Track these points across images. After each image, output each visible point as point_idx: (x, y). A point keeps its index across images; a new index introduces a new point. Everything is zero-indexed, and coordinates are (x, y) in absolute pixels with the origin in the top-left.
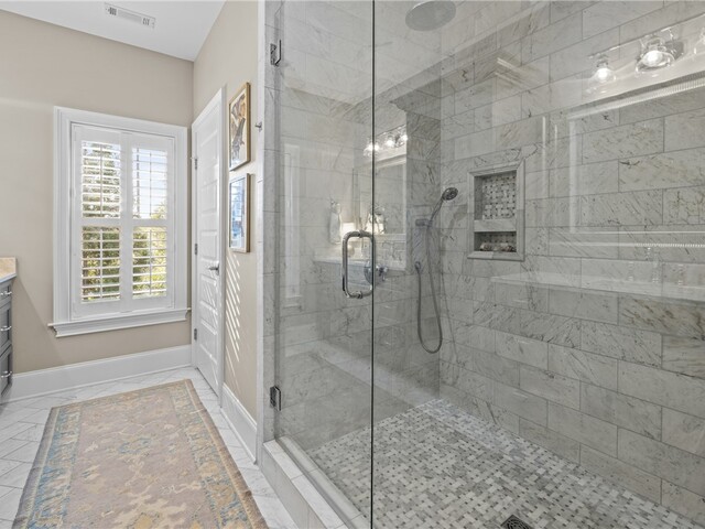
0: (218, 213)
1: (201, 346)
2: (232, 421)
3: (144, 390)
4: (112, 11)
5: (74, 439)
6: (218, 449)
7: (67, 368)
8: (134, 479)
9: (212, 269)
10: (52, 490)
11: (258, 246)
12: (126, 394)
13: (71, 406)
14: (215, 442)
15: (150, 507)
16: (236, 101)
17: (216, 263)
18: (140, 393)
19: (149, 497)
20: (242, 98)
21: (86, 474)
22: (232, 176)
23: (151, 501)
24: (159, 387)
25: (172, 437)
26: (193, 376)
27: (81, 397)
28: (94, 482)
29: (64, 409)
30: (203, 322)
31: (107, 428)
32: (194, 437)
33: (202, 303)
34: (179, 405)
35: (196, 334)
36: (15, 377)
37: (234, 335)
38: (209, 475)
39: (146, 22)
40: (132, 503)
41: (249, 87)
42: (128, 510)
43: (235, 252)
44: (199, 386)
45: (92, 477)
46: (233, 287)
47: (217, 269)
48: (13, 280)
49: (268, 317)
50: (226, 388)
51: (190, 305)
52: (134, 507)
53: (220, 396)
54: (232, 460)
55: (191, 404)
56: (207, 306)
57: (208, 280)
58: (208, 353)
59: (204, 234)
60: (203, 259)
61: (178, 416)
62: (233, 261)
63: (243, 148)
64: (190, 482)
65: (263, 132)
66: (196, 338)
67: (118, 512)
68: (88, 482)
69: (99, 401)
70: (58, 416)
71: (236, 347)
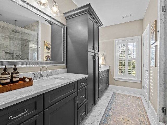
0: (148, 57)
1: (144, 90)
2: (151, 112)
3: (130, 96)
4: (124, 17)
5: (116, 99)
6: (146, 116)
7: (116, 86)
8: (125, 111)
9: (146, 71)
10: (112, 105)
11: (158, 65)
12: (126, 95)
13: (116, 93)
14: (145, 114)
15: (127, 118)
16: (152, 26)
17: (147, 69)
18: (129, 96)
19: (127, 116)
20: (154, 25)
21: (117, 105)
22: (152, 46)
23: (128, 117)
24: (133, 96)
25: (134, 107)
26: (142, 97)
27: (118, 92)
28: (118, 107)
29: (115, 93)
30: (145, 84)
31: (122, 99)
32: (140, 110)
33: (145, 79)
34: (137, 102)
35: (143, 87)
36: (109, 85)
37: (152, 89)
38: (142, 120)
39: (130, 16)
40: (124, 115)
41: (156, 21)
42: (123, 115)
43: (152, 67)
44: (143, 100)
45: (118, 106)
46: (152, 76)
47: (148, 71)
48: (109, 69)
49: (161, 86)
50: (150, 103)
51: (142, 79)
52: (124, 116)
53: (148, 104)
54: (149, 121)
55: (140, 103)
56: (146, 80)
57: (146, 74)
58: (146, 92)
59: (145, 62)
60: (145, 68)
61: (137, 104)
62: (152, 69)
63: (154, 38)
64: (137, 119)
65: (159, 33)
66: (143, 88)
67: (122, 115)
68: (117, 107)
69: (121, 94)
70: (114, 94)
71: (152, 92)
